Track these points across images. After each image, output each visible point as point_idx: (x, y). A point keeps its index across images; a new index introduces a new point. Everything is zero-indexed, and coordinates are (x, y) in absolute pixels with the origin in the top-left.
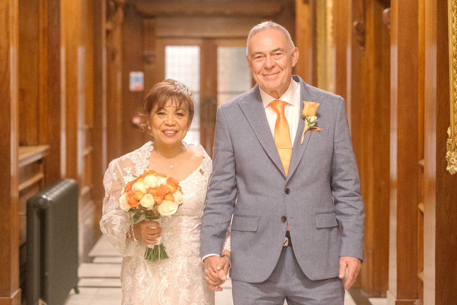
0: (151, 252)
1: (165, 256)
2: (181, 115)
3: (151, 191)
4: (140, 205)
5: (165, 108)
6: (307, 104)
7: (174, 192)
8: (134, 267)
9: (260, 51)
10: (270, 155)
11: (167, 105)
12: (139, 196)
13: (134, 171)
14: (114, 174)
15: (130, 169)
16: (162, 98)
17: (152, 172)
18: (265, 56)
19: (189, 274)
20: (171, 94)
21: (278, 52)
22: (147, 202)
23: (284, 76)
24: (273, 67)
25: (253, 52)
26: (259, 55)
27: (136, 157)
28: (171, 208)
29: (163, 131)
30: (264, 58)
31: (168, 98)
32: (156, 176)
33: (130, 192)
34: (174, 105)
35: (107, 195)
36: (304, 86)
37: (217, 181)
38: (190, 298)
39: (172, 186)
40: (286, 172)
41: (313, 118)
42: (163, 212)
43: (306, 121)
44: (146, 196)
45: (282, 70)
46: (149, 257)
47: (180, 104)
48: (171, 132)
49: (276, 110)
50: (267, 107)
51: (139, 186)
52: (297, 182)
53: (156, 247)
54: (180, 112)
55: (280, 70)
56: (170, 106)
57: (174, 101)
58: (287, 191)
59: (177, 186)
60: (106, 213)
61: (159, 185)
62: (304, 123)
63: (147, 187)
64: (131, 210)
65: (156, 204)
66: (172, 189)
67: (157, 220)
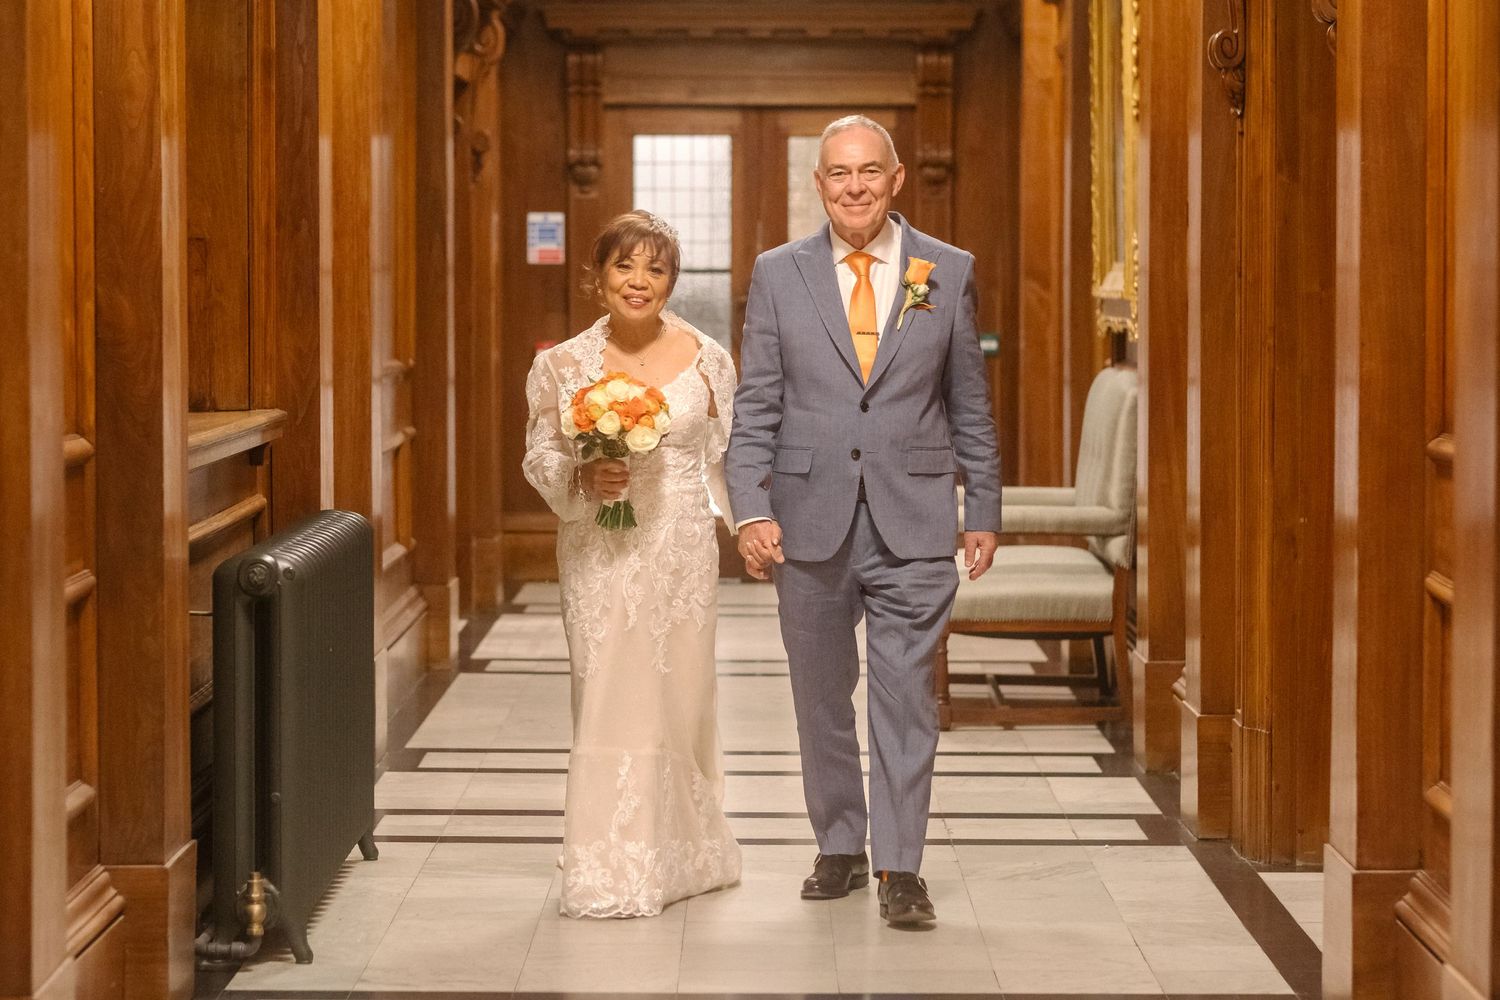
0: (608, 515)
1: (630, 521)
2: (658, 271)
3: (617, 407)
4: (596, 429)
5: (632, 257)
6: (915, 262)
7: (656, 413)
8: (582, 534)
9: (842, 163)
10: (838, 345)
11: (636, 252)
12: (595, 414)
13: (578, 374)
14: (544, 378)
15: (572, 370)
16: (627, 240)
17: (621, 375)
18: (850, 173)
19: (676, 549)
20: (643, 234)
21: (871, 168)
22: (608, 426)
23: (878, 211)
24: (862, 192)
25: (830, 163)
26: (840, 170)
27: (582, 350)
28: (648, 439)
29: (626, 298)
30: (848, 176)
31: (638, 242)
32: (627, 383)
33: (580, 406)
34: (648, 253)
35: (532, 416)
36: (908, 231)
37: (755, 386)
38: (672, 590)
39: (654, 402)
40: (865, 378)
41: (923, 288)
42: (634, 445)
43: (910, 291)
44: (606, 414)
45: (877, 199)
46: (604, 520)
47: (659, 252)
48: (639, 300)
49: (855, 269)
50: (840, 262)
51: (597, 397)
52: (885, 393)
53: (618, 504)
54: (656, 266)
55: (873, 199)
56: (641, 254)
57: (648, 247)
58: (864, 407)
59: (661, 403)
60: (532, 447)
61: (631, 398)
62: (905, 295)
63: (611, 400)
64: (580, 437)
65: (623, 431)
66: (652, 405)
67: (623, 459)
